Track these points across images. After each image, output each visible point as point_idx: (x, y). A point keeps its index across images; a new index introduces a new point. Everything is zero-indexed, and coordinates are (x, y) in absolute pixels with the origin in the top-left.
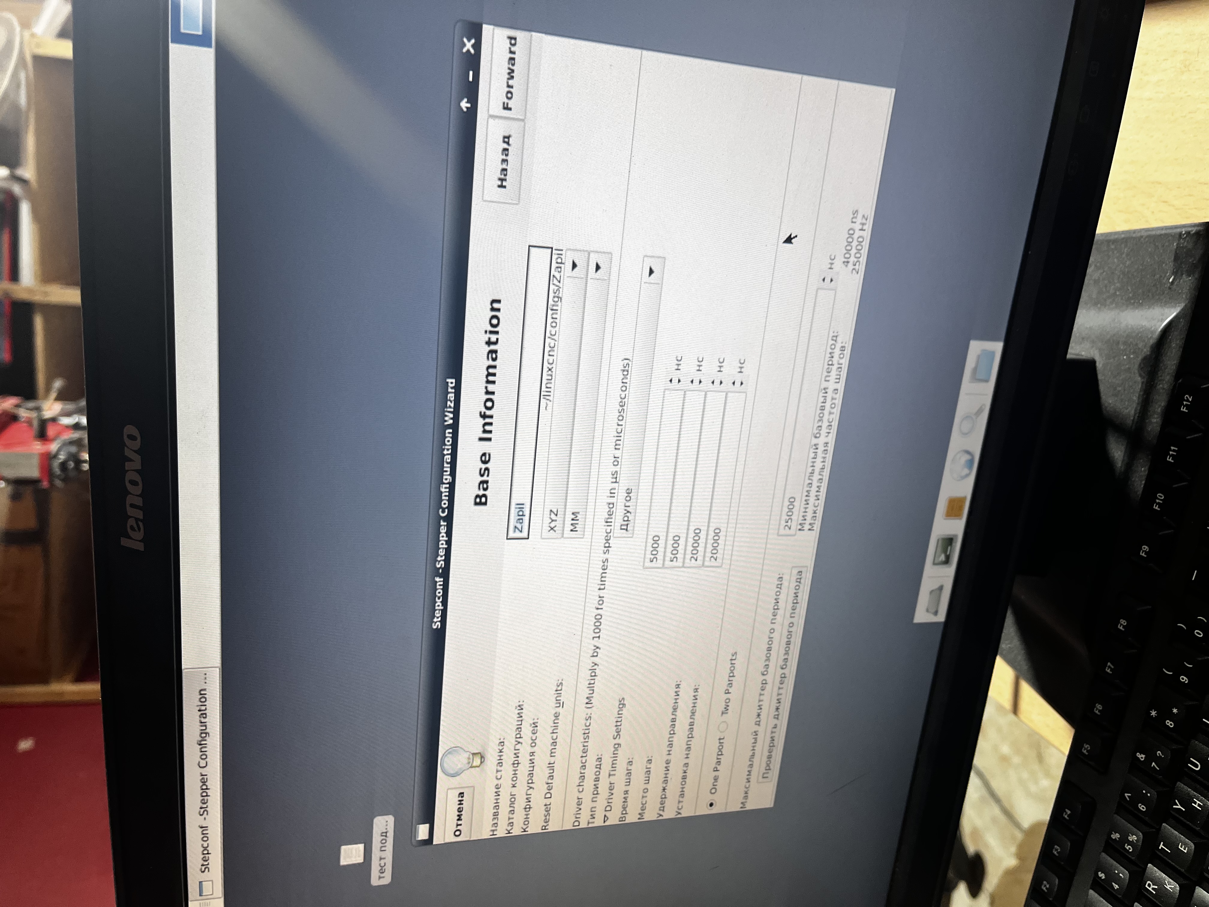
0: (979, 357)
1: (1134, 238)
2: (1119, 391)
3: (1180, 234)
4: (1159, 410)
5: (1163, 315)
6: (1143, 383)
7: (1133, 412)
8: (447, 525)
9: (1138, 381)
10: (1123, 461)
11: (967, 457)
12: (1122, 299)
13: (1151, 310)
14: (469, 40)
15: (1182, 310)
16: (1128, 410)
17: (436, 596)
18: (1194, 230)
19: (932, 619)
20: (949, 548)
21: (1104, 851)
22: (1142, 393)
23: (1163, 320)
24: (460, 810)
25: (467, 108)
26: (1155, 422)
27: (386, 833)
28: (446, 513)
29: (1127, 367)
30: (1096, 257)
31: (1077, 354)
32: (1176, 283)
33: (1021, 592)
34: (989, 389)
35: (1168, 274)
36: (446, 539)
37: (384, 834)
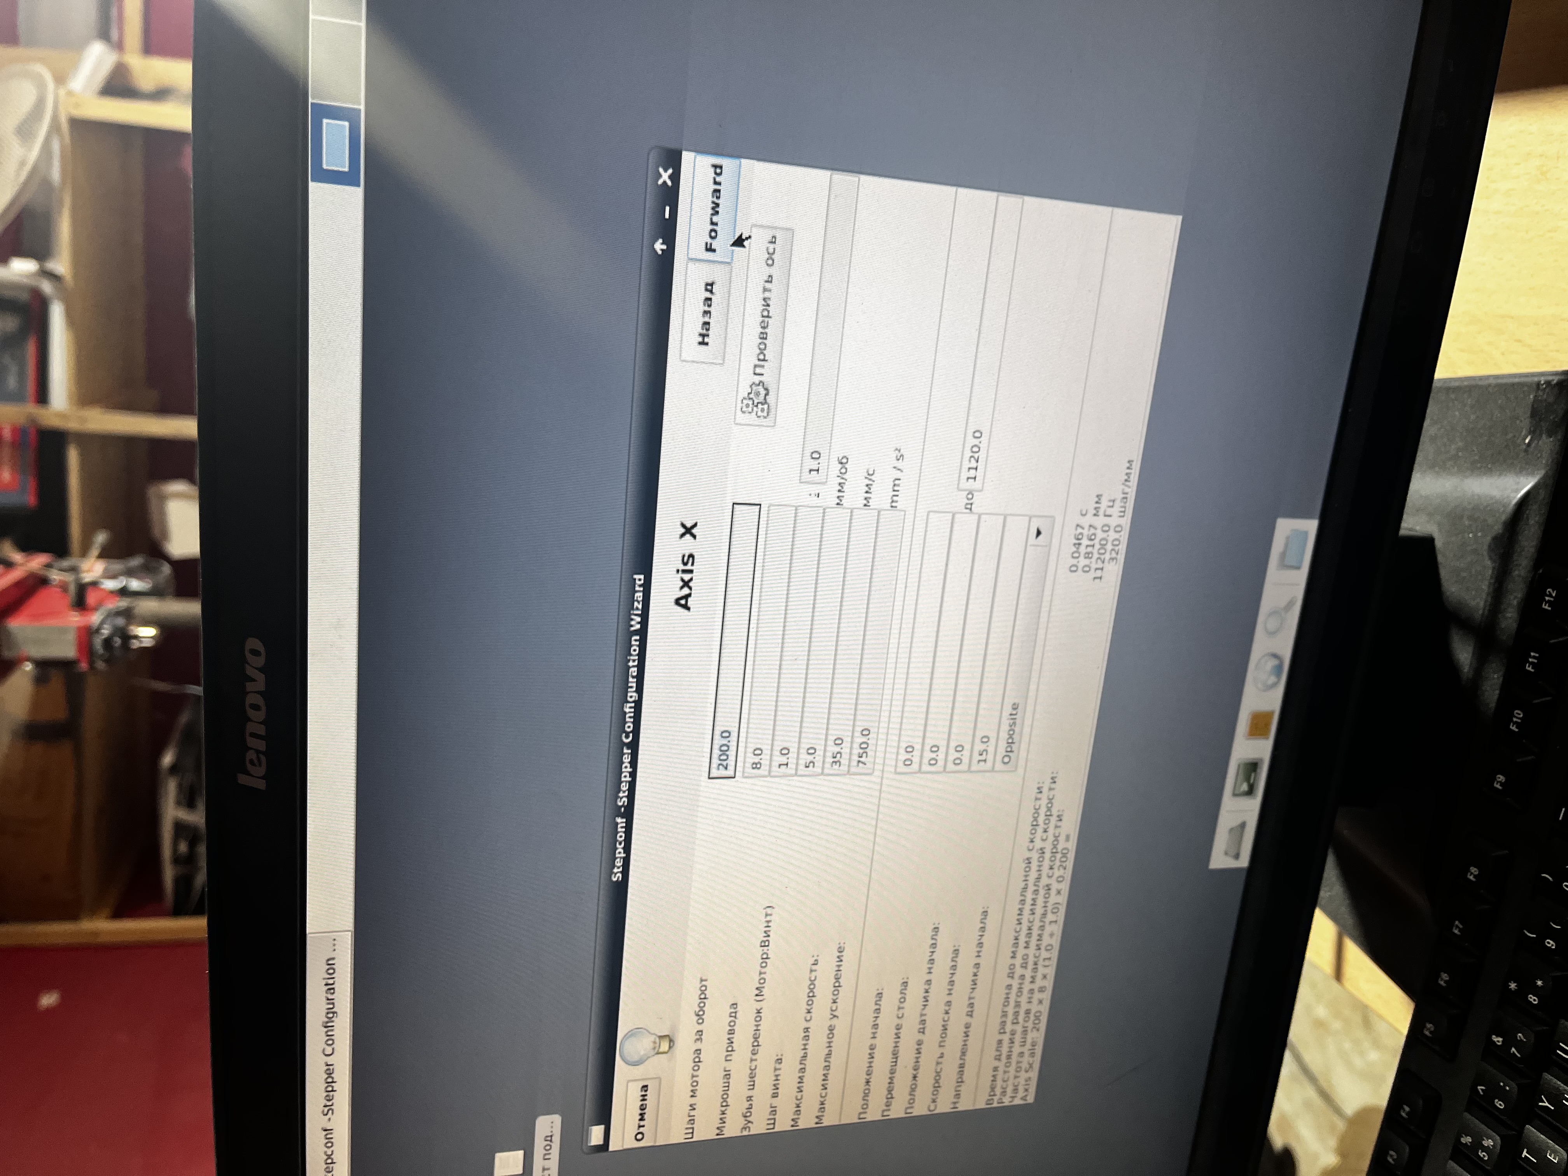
0: (1288, 538)
1: (1480, 387)
2: (1464, 578)
3: (1538, 384)
4: (1515, 602)
5: (1518, 483)
6: (1494, 568)
7: (1482, 604)
8: (631, 754)
9: (1487, 567)
10: (1471, 664)
11: (1274, 662)
12: (1465, 462)
13: (1502, 478)
14: (666, 171)
15: (1541, 479)
16: (1476, 601)
17: (617, 841)
18: (1556, 379)
19: (1231, 864)
20: (1253, 775)
21: (1452, 1158)
22: (1492, 581)
23: (1518, 491)
24: (643, 1108)
25: (662, 250)
26: (1510, 618)
27: (551, 1136)
28: (630, 739)
29: (1474, 547)
30: (1432, 409)
31: (1410, 530)
32: (1533, 445)
33: (1344, 828)
34: (1301, 577)
35: (1523, 433)
36: (630, 770)
37: (549, 1138)
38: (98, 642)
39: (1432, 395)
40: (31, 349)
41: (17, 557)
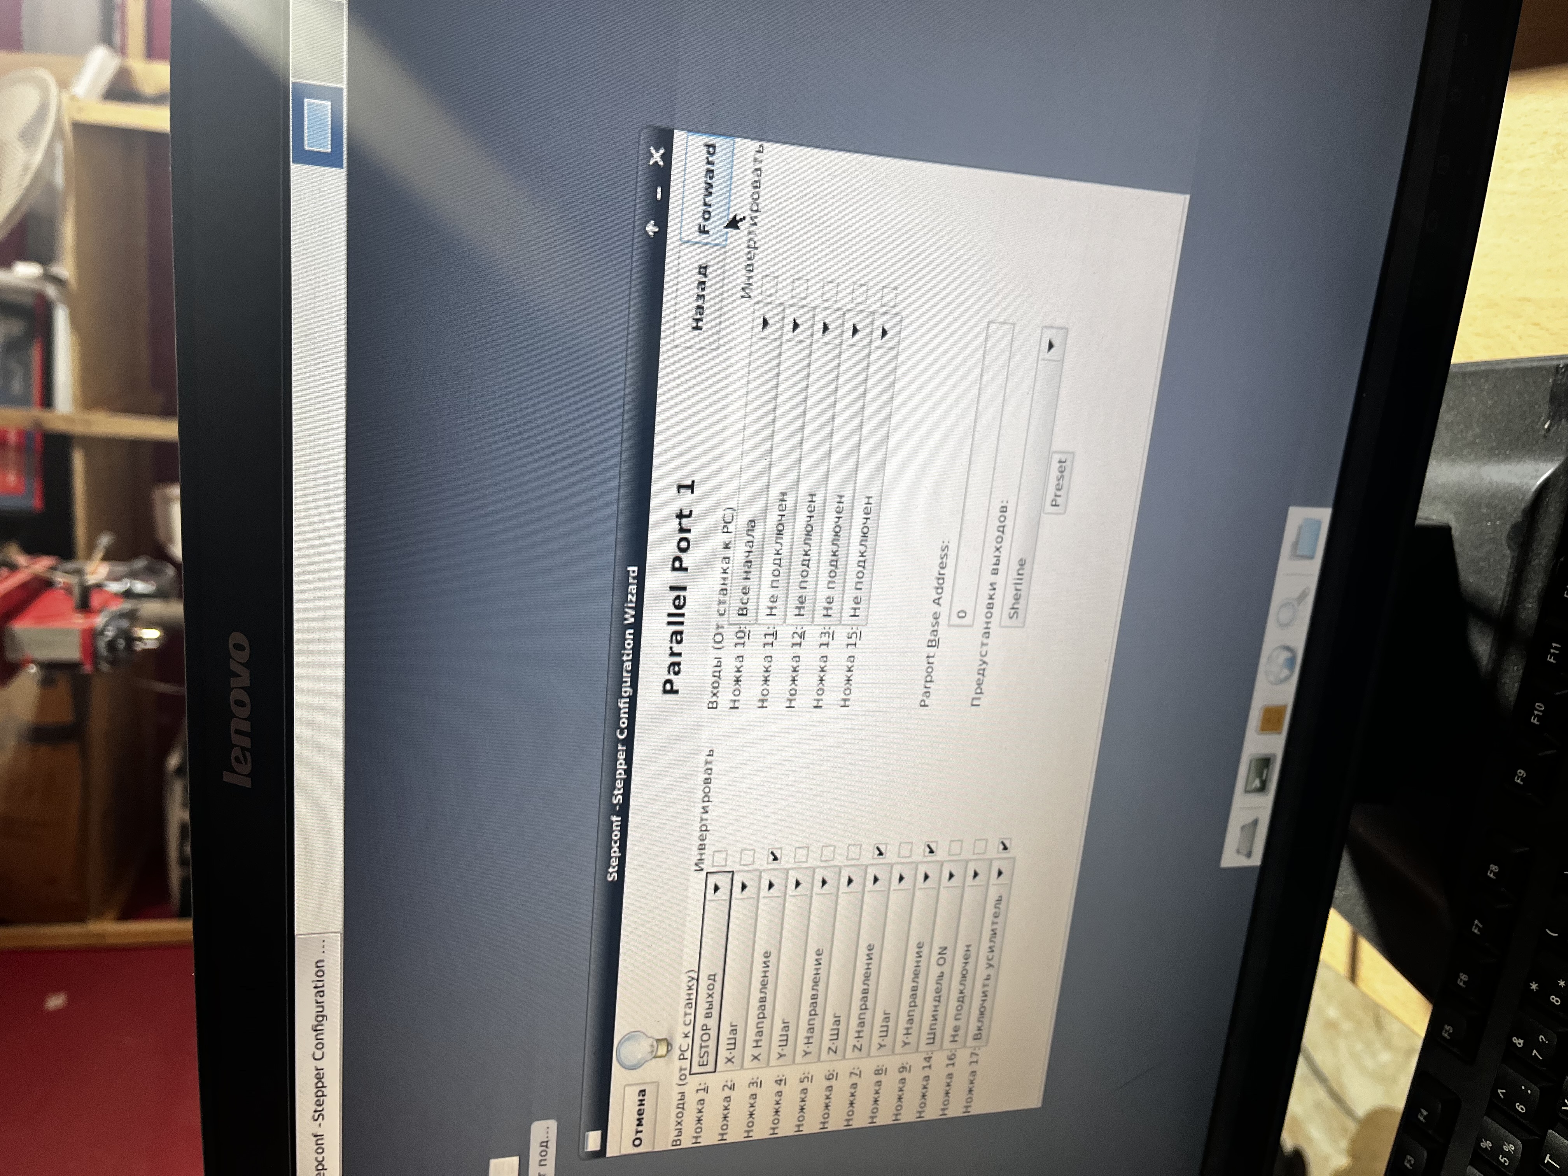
0: (1300, 528)
1: (1497, 371)
2: (1482, 567)
3: (1557, 368)
4: (1535, 592)
5: (1537, 470)
6: (1513, 558)
7: (1501, 595)
8: (626, 750)
9: (1506, 556)
10: (1490, 656)
11: (1286, 655)
12: (1483, 449)
13: (1521, 464)
14: (657, 150)
15: (1559, 468)
16: (1495, 592)
17: (611, 839)
19: (1244, 862)
20: (1265, 772)
21: (1472, 1164)
22: (1512, 571)
23: (1537, 477)
24: (640, 1113)
25: (654, 232)
26: (1530, 608)
27: (547, 1142)
28: (625, 734)
29: (1492, 536)
30: (1449, 394)
31: (1427, 519)
32: (1553, 430)
33: (1359, 825)
34: (1315, 567)
35: (1543, 418)
36: (625, 767)
37: (545, 1144)
38: (102, 645)
39: (1449, 380)
40: (35, 354)
41: (21, 560)
